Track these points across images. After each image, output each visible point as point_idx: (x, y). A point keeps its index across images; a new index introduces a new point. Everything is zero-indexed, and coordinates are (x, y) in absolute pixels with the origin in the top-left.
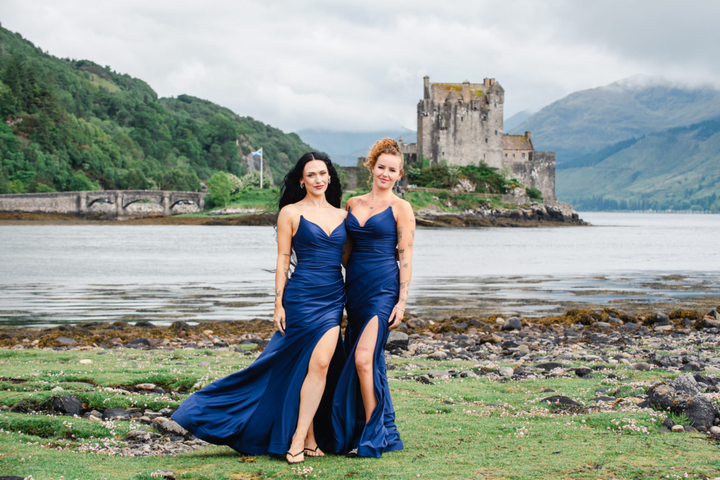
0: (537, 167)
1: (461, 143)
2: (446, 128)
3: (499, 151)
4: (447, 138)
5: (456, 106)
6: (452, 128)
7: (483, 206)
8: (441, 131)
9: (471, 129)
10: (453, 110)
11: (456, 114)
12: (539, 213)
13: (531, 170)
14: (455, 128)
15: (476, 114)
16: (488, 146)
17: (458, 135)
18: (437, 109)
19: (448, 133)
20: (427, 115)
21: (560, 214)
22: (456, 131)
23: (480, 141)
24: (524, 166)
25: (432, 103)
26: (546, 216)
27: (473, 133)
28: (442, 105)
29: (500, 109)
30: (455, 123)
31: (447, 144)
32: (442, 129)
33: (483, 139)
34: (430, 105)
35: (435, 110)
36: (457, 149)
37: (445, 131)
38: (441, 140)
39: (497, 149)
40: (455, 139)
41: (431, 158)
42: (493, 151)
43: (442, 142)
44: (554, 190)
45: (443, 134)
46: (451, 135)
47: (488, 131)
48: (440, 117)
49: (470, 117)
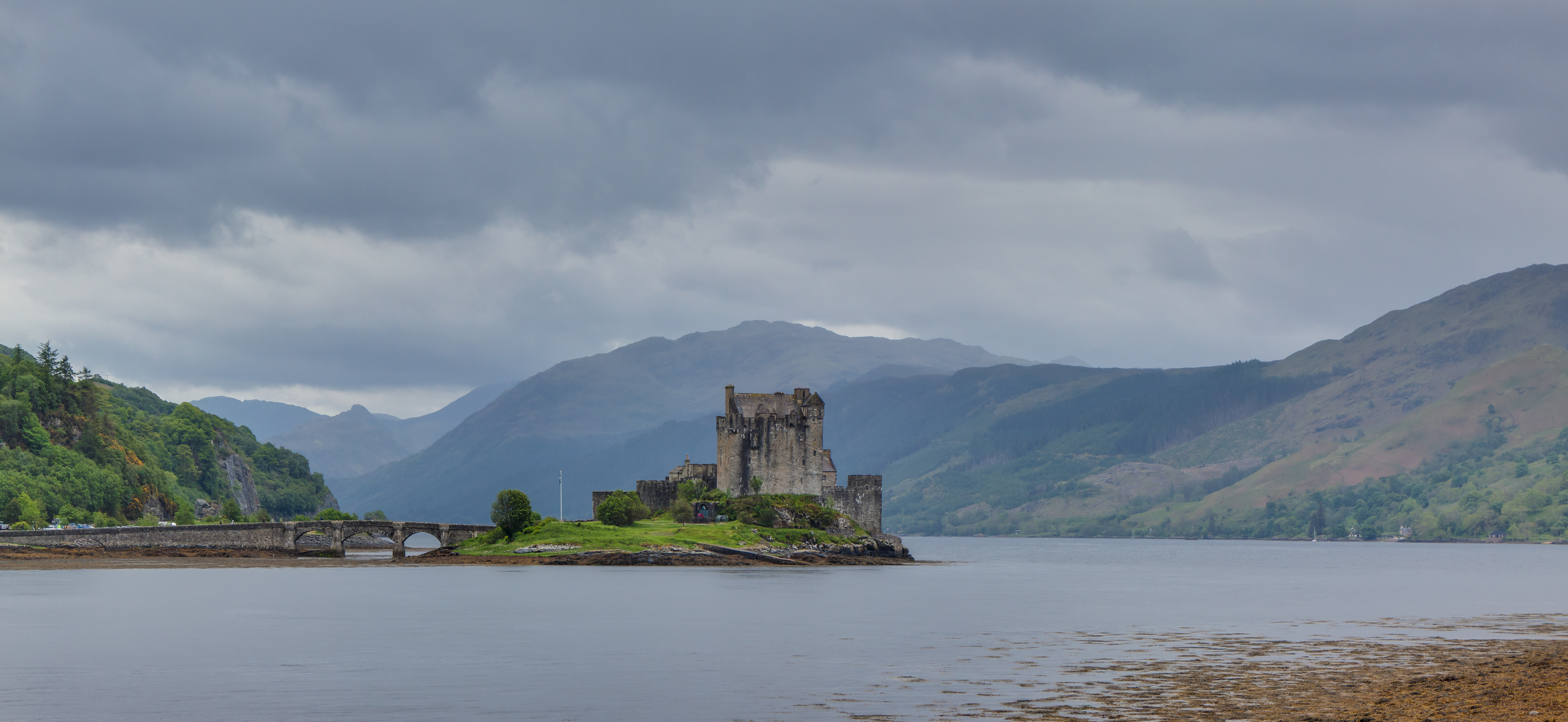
0: (861, 495)
1: (775, 465)
2: (758, 448)
3: (818, 474)
4: (759, 460)
5: (769, 422)
6: (764, 448)
7: (808, 540)
8: (752, 451)
9: (787, 449)
10: (765, 426)
11: (769, 430)
12: (870, 547)
13: (855, 497)
14: (768, 447)
15: (792, 432)
16: (806, 469)
17: (772, 456)
18: (747, 424)
19: (759, 454)
20: (736, 433)
21: (891, 548)
22: (769, 451)
23: (797, 462)
24: (847, 492)
25: (742, 418)
26: (877, 551)
27: (789, 453)
28: (753, 420)
29: (820, 425)
30: (768, 442)
31: (759, 467)
32: (754, 449)
33: (800, 460)
34: (739, 421)
35: (745, 426)
36: (770, 472)
37: (757, 451)
38: (752, 462)
39: (815, 472)
40: (768, 461)
41: (741, 484)
42: (811, 474)
43: (753, 463)
44: (880, 520)
45: (754, 455)
46: (763, 456)
47: (805, 451)
48: (751, 434)
49: (785, 434)
